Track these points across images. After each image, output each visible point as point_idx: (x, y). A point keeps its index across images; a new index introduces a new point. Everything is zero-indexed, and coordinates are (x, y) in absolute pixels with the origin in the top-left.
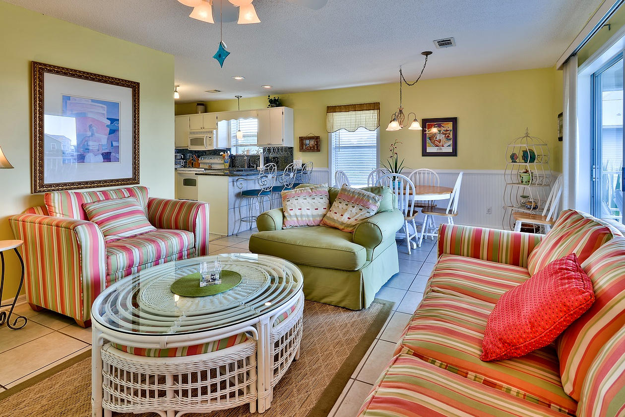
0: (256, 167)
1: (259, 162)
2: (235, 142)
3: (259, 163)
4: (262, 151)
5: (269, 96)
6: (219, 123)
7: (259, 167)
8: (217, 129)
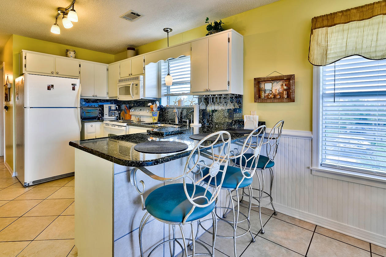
0: (190, 123)
1: (193, 116)
2: (166, 91)
3: (193, 118)
4: (197, 102)
5: (207, 19)
6: (146, 66)
7: (193, 122)
8: (144, 74)
